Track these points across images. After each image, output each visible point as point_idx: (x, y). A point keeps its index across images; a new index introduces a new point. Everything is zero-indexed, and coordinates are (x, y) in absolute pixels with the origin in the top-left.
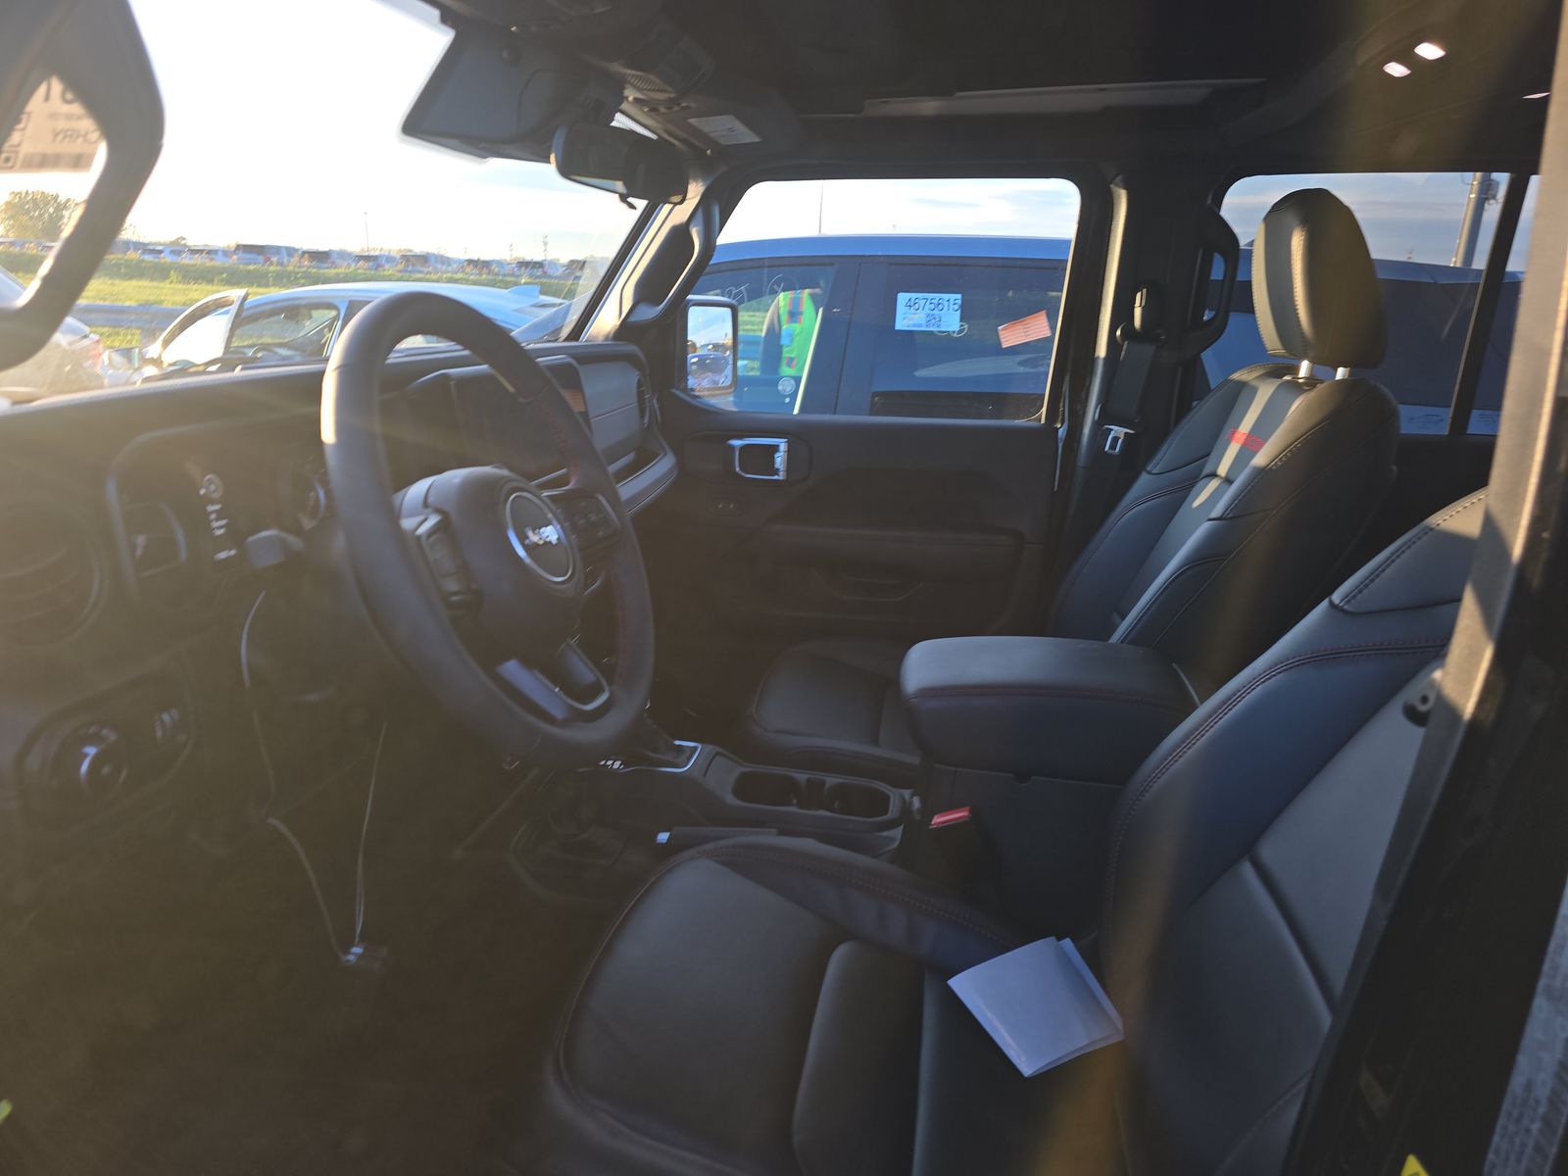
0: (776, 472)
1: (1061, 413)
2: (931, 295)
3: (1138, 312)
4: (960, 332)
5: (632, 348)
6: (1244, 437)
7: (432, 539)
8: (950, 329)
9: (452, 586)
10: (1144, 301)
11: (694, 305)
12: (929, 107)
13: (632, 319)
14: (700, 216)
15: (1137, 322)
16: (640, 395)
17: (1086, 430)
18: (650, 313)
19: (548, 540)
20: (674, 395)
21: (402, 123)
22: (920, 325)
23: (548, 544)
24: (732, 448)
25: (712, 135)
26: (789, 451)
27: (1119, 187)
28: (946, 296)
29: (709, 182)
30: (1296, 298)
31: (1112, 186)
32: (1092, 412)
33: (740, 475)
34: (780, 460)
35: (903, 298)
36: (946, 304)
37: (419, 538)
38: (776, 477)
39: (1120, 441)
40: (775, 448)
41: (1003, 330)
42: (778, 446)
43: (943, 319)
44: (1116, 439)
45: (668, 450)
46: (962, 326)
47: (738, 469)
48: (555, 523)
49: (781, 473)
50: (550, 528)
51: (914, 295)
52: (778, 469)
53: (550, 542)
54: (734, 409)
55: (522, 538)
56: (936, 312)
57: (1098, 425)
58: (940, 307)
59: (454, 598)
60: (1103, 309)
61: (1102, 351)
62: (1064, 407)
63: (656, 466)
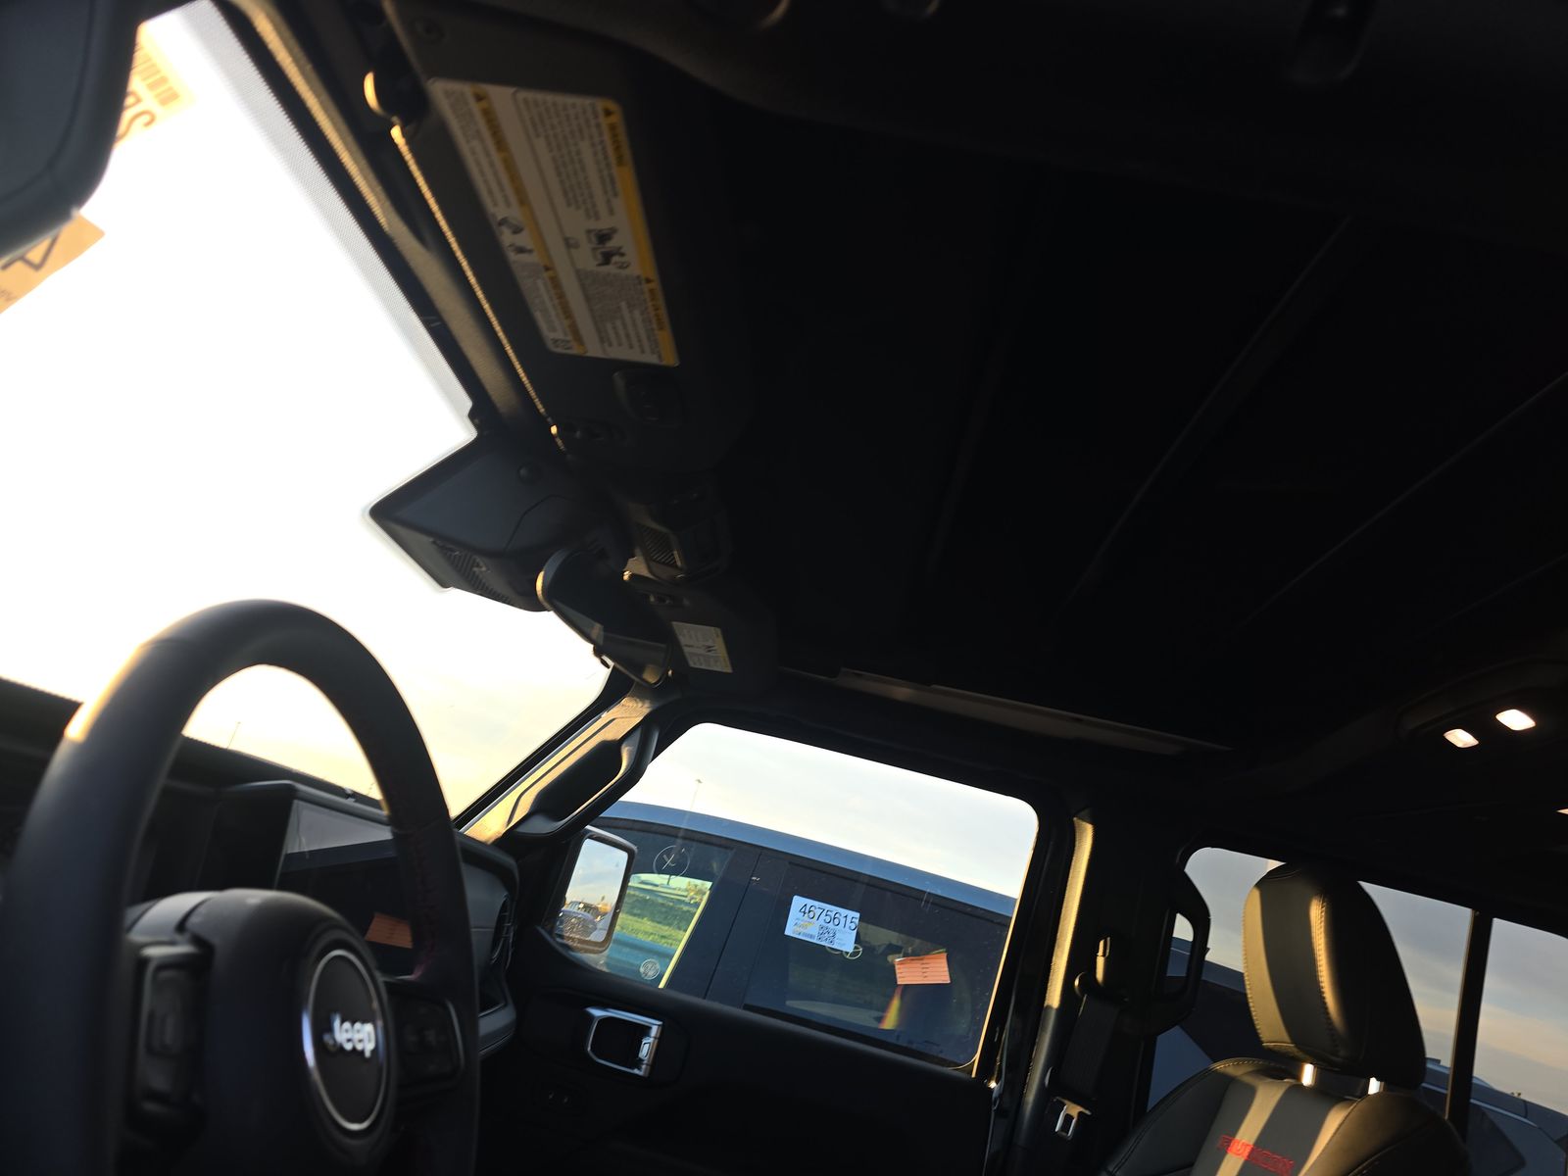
0: (638, 1063)
1: (997, 1069)
2: (828, 907)
3: (1100, 962)
4: (854, 954)
5: (509, 861)
6: (1248, 1150)
7: (165, 974)
8: (844, 949)
9: (157, 1077)
10: (1108, 951)
11: (591, 838)
12: (902, 692)
13: (521, 829)
14: (637, 736)
15: (1100, 975)
16: (501, 920)
17: (1031, 1097)
18: (544, 826)
19: (359, 1047)
20: (538, 932)
21: (372, 505)
22: (811, 936)
23: (357, 1053)
24: (591, 1017)
25: (686, 650)
26: (661, 1039)
27: (1084, 820)
28: (844, 912)
29: (657, 705)
30: (1321, 979)
31: (1075, 819)
32: (1037, 1074)
33: (588, 1055)
34: (646, 1049)
35: (798, 902)
36: (843, 920)
37: (143, 963)
38: (636, 1071)
39: (1074, 1121)
40: (645, 1030)
41: (901, 963)
42: (650, 1028)
43: (837, 936)
44: (1068, 1118)
45: (510, 1001)
46: (856, 948)
47: (589, 1049)
48: (380, 1023)
49: (644, 1067)
50: (369, 1028)
51: (810, 902)
52: (641, 1060)
53: (362, 1052)
54: (605, 969)
55: (322, 1028)
56: (831, 925)
57: (1044, 1093)
58: (836, 921)
59: (150, 1107)
60: (1057, 951)
61: (1054, 998)
62: (1001, 1061)
63: (491, 1017)
